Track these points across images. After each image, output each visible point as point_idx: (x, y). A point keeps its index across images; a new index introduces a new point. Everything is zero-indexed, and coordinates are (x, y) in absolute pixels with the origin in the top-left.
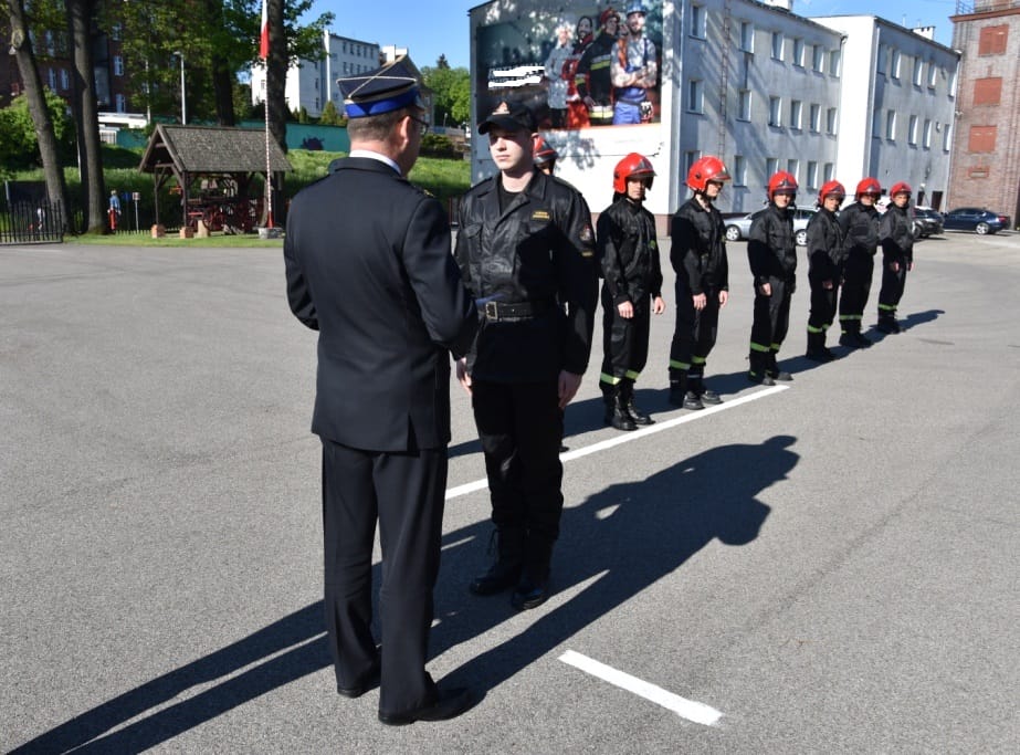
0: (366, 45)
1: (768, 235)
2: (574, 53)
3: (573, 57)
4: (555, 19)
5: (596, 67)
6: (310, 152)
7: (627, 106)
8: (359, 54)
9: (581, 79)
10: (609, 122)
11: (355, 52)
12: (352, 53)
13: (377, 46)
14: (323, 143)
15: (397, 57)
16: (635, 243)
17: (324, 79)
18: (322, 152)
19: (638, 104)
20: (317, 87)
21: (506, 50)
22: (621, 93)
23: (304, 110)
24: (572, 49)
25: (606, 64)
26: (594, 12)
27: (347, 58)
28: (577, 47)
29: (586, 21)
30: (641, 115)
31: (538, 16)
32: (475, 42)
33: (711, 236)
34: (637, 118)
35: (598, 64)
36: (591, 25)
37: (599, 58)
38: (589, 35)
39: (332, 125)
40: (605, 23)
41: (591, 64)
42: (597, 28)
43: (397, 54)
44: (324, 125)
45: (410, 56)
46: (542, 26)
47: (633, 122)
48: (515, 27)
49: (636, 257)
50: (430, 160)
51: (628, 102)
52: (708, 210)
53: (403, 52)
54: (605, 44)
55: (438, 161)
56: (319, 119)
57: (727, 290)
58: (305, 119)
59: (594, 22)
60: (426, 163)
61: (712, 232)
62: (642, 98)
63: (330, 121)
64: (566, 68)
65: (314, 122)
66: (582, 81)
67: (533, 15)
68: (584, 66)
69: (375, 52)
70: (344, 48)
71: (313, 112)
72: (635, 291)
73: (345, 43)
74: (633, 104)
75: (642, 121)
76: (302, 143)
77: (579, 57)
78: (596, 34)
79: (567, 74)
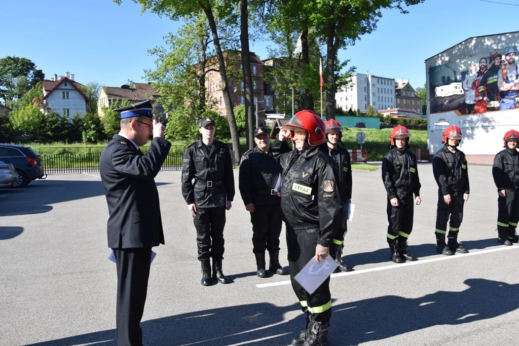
0: (388, 79)
1: (503, 164)
2: (478, 76)
3: (477, 78)
4: (469, 62)
5: (489, 82)
6: (359, 129)
7: (507, 100)
8: (385, 84)
9: (482, 89)
10: (498, 109)
11: (383, 83)
12: (382, 83)
13: (394, 80)
14: (366, 125)
15: (403, 84)
16: (400, 169)
17: (369, 96)
18: (365, 129)
19: (513, 99)
20: (365, 99)
21: (444, 78)
22: (504, 94)
23: (359, 110)
24: (477, 74)
25: (495, 80)
26: (488, 55)
27: (380, 86)
28: (479, 73)
29: (484, 60)
30: (515, 104)
31: (460, 61)
32: (428, 75)
33: (453, 165)
34: (513, 106)
35: (491, 80)
36: (487, 62)
37: (491, 78)
38: (486, 67)
39: (371, 116)
40: (494, 60)
41: (487, 81)
42: (490, 63)
43: (404, 82)
44: (367, 116)
45: (410, 83)
46: (462, 65)
47: (511, 108)
48: (448, 67)
49: (401, 176)
50: (417, 131)
51: (508, 98)
52: (454, 152)
53: (406, 82)
54: (495, 70)
55: (422, 131)
56: (366, 114)
57: (468, 193)
58: (359, 114)
59: (488, 60)
60: (415, 132)
61: (454, 163)
62: (516, 95)
63: (371, 114)
64: (474, 84)
65: (363, 115)
66: (483, 90)
67: (458, 61)
68: (484, 82)
69: (393, 82)
70: (378, 81)
71: (363, 111)
72: (401, 193)
73: (378, 79)
74: (511, 99)
75: (516, 107)
76: (356, 125)
77: (481, 78)
78: (489, 66)
79: (475, 86)
